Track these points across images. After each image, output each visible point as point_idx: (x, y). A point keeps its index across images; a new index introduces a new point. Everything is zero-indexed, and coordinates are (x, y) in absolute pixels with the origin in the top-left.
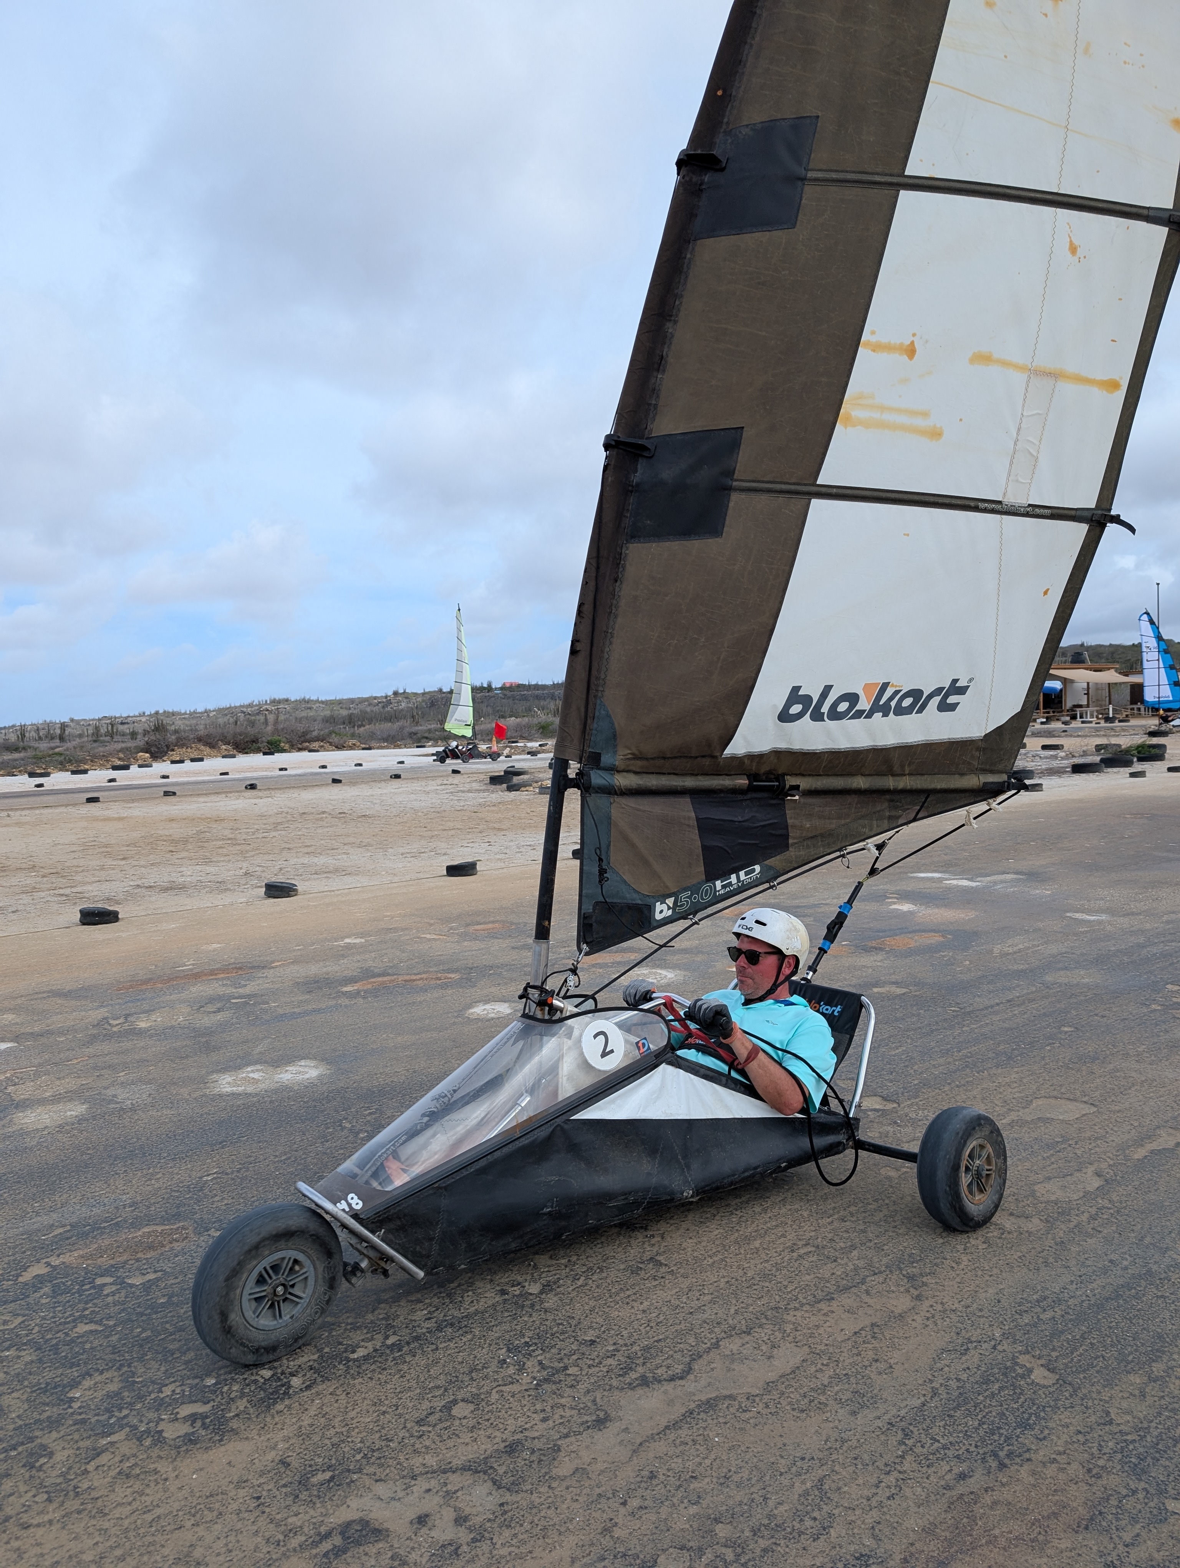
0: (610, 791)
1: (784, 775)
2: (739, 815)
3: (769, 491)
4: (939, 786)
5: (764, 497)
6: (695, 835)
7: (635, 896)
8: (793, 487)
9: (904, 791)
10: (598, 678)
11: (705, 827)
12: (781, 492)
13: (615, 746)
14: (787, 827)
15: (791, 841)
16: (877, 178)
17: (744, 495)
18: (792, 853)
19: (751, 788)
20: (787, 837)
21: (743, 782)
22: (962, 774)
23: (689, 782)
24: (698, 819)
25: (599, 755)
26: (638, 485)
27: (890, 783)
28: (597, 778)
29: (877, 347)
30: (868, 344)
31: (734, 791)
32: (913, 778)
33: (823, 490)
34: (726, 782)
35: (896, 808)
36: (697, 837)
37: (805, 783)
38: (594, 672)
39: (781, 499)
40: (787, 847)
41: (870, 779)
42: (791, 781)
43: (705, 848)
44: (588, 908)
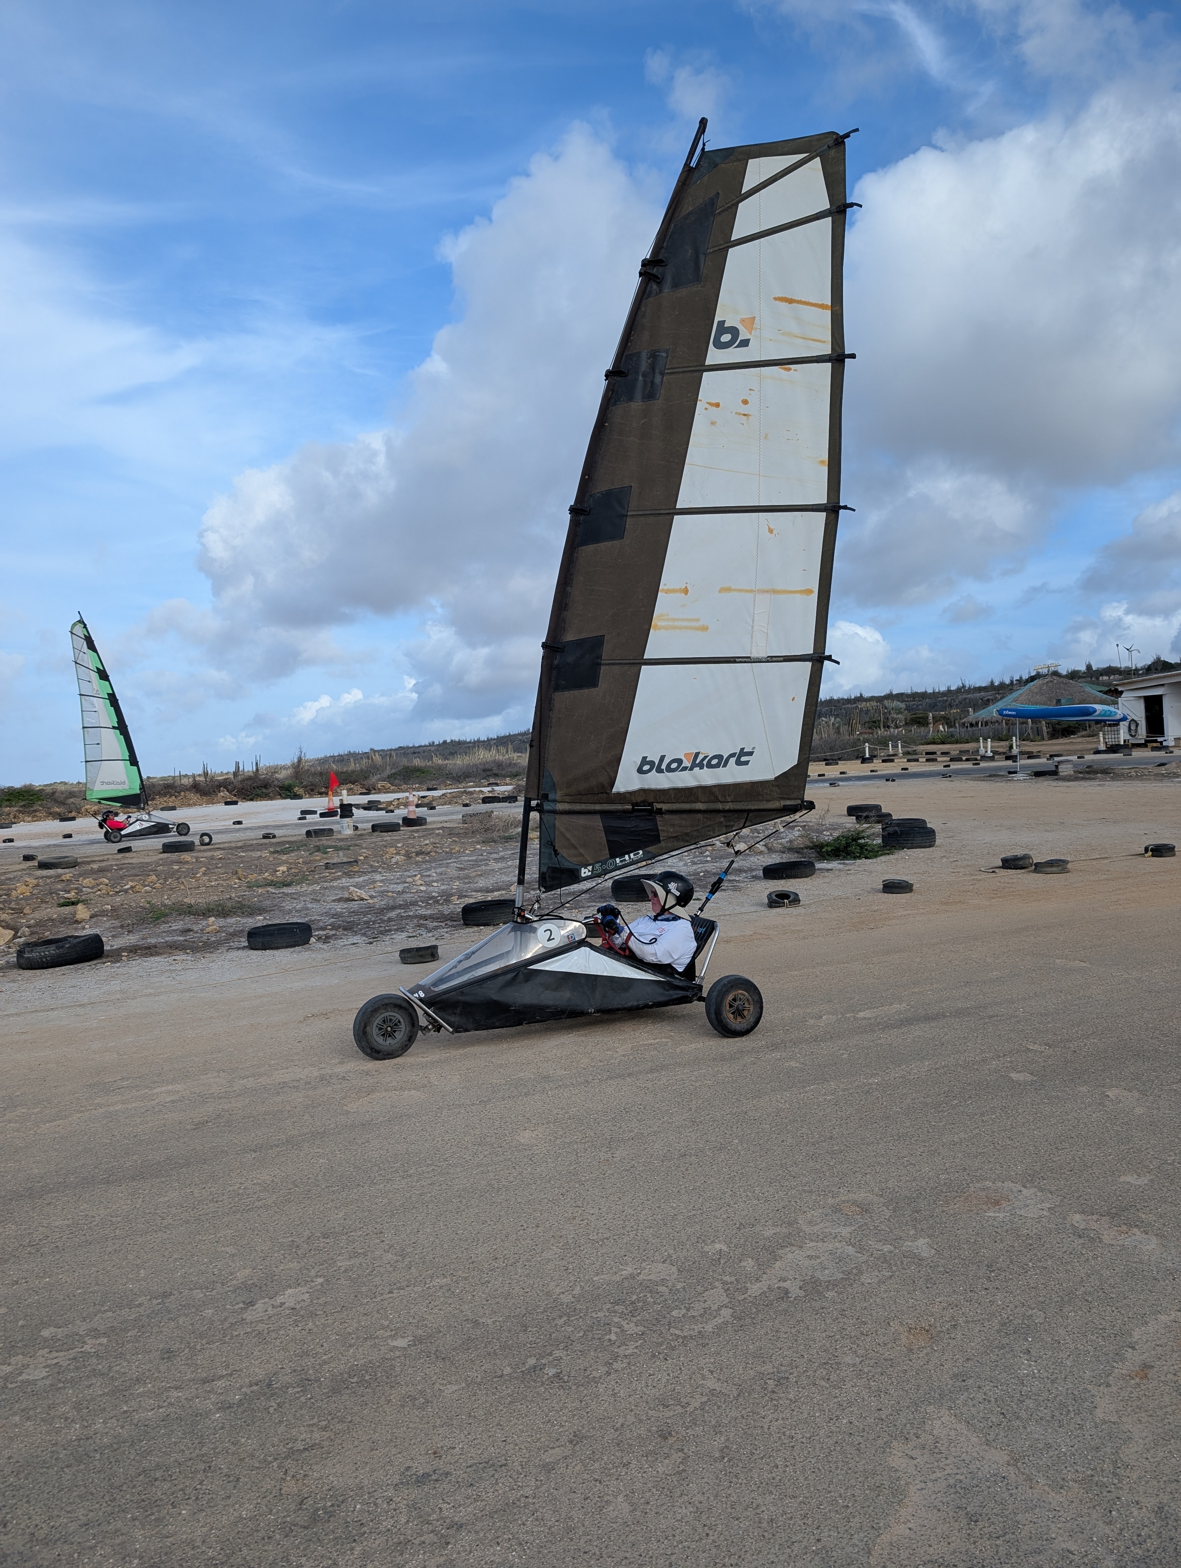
0: (554, 812)
1: (653, 803)
2: (629, 824)
3: (620, 664)
4: (753, 808)
5: (617, 667)
6: (603, 834)
7: (569, 864)
8: (632, 661)
9: (729, 811)
10: (544, 757)
11: (608, 830)
12: (626, 664)
13: (555, 790)
14: (658, 830)
15: (661, 838)
16: (663, 512)
17: (607, 667)
18: (663, 844)
19: (633, 811)
20: (659, 836)
21: (630, 807)
22: (768, 801)
23: (598, 807)
24: (604, 827)
25: (547, 795)
26: (557, 665)
27: (720, 806)
28: (547, 806)
29: (668, 591)
30: (663, 590)
31: (625, 812)
32: (735, 803)
33: (647, 661)
34: (619, 807)
35: (730, 821)
36: (604, 836)
37: (664, 807)
38: (542, 755)
39: (626, 667)
40: (659, 842)
41: (706, 804)
42: (657, 806)
43: (608, 841)
44: (544, 869)
